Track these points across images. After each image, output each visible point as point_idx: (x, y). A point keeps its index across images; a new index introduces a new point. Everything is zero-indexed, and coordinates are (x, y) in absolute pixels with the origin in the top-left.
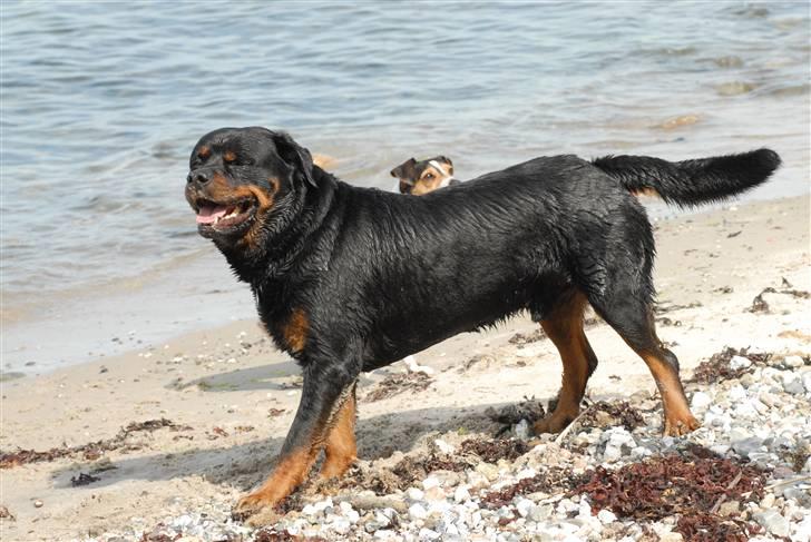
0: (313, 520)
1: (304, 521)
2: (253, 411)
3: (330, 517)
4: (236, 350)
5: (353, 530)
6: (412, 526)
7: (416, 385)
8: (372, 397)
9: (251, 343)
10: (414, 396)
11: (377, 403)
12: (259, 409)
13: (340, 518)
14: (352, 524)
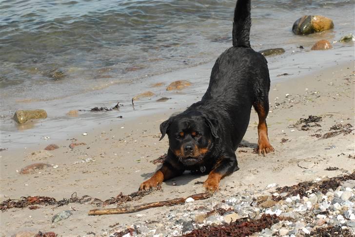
0: (290, 205)
1: (286, 206)
2: (275, 139)
3: (298, 204)
4: (273, 106)
5: (307, 213)
6: (334, 213)
7: (346, 131)
8: (326, 136)
9: (280, 103)
10: (344, 136)
11: (328, 139)
12: (277, 138)
13: (303, 205)
14: (307, 210)
